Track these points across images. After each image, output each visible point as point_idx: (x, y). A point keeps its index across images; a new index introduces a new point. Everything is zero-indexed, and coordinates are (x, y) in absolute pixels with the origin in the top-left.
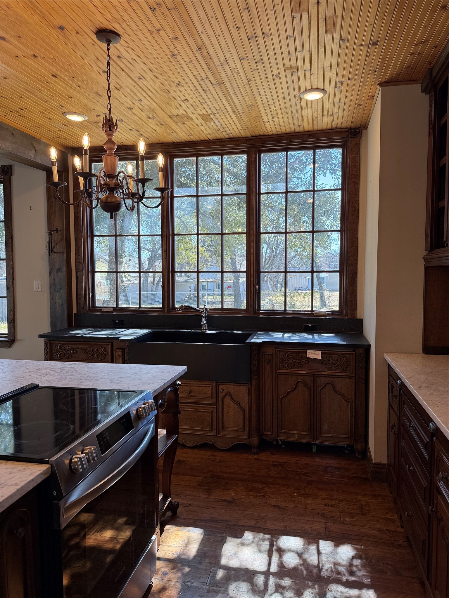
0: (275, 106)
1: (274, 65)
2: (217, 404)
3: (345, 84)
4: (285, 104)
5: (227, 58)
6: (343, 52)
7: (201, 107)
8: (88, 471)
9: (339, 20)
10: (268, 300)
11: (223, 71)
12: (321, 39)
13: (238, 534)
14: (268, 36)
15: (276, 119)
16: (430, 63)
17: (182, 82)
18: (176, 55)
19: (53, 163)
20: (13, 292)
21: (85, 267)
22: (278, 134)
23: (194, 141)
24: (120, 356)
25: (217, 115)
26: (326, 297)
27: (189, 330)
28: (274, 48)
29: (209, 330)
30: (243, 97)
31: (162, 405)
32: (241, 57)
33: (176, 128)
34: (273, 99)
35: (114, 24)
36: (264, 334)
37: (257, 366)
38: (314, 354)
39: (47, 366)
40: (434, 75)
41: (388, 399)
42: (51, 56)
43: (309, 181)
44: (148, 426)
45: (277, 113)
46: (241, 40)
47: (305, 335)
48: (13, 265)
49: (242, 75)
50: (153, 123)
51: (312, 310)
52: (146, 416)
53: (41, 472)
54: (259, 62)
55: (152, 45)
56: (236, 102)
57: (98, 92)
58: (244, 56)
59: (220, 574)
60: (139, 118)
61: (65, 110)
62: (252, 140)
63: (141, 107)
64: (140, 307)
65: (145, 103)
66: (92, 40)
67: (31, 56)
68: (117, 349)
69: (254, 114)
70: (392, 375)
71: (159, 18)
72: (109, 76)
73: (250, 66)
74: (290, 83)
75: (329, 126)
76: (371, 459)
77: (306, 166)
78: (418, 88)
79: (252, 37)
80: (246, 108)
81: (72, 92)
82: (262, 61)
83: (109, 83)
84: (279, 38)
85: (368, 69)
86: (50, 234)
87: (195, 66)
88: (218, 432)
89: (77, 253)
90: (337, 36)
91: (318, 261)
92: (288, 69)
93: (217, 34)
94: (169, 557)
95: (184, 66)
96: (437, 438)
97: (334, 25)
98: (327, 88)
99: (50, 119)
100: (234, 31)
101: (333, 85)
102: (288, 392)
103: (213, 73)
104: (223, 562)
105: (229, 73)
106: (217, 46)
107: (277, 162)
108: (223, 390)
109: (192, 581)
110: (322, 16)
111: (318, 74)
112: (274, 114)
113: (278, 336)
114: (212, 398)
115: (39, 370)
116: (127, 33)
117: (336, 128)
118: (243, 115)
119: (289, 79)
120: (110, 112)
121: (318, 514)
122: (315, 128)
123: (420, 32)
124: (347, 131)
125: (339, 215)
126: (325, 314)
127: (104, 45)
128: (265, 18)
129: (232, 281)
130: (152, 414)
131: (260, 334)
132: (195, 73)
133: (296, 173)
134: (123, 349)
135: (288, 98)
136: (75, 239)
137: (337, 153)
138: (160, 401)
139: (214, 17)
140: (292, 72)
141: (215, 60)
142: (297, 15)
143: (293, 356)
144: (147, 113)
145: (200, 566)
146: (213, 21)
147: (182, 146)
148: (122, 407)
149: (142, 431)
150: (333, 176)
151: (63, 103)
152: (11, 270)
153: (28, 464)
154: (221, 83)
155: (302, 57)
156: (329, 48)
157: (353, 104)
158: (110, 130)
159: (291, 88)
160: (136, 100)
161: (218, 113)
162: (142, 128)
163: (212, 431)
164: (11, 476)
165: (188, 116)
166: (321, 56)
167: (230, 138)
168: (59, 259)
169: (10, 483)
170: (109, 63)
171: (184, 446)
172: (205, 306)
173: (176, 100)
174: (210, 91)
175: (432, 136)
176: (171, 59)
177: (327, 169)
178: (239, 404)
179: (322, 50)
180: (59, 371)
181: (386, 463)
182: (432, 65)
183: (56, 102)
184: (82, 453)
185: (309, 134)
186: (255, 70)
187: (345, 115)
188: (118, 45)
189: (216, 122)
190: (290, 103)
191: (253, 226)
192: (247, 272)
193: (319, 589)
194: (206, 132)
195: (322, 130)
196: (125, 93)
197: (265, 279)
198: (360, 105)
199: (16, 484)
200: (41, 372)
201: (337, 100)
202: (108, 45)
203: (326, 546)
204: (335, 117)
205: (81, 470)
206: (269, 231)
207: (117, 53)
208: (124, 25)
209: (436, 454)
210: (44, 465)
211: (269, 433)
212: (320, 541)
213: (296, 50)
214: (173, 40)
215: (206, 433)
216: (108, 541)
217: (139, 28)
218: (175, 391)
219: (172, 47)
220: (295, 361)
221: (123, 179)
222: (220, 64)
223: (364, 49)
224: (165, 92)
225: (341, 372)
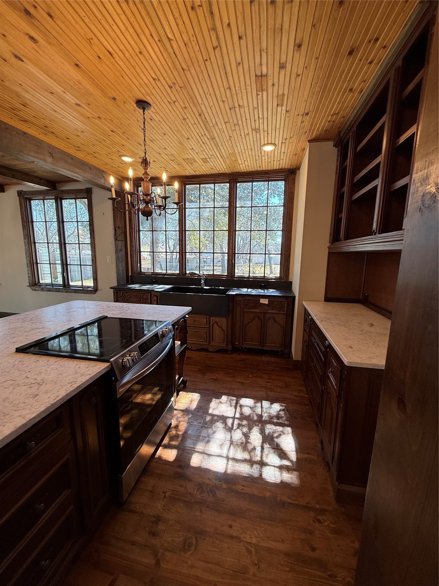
0: (246, 154)
1: (245, 127)
2: (209, 327)
3: (288, 141)
4: (252, 152)
5: (217, 122)
6: (287, 119)
7: (201, 153)
8: (133, 366)
9: (286, 97)
10: (241, 270)
11: (215, 131)
12: (274, 110)
13: (219, 397)
14: (242, 107)
15: (246, 162)
16: (339, 128)
17: (190, 137)
18: (186, 119)
19: (112, 187)
20: (96, 262)
21: (135, 249)
23: (198, 175)
24: (155, 300)
25: (211, 159)
26: (273, 268)
27: (194, 286)
28: (245, 115)
29: (205, 286)
30: (227, 148)
31: (177, 329)
32: (225, 121)
33: (187, 167)
34: (245, 149)
35: (147, 97)
36: (237, 290)
37: (232, 307)
38: (264, 301)
39: (113, 305)
40: (342, 135)
41: (304, 326)
42: (109, 118)
43: (265, 201)
44: (169, 341)
45: (247, 158)
46: (226, 110)
47: (260, 290)
48: (95, 247)
49: (226, 133)
50: (174, 163)
51: (264, 276)
52: (167, 335)
53: (105, 367)
54: (236, 125)
55: (171, 112)
56: (223, 151)
57: (139, 142)
58: (227, 120)
59: (208, 418)
60: (165, 160)
61: (120, 154)
62: (232, 175)
63: (166, 153)
64: (166, 273)
65: (168, 151)
66: (134, 107)
67: (97, 117)
68: (153, 296)
69: (233, 159)
70: (306, 313)
71: (175, 93)
72: (145, 132)
73: (231, 128)
74: (255, 139)
75: (278, 168)
76: (293, 358)
77: (264, 191)
78: (331, 143)
79: (232, 108)
80: (228, 155)
81: (124, 143)
82: (238, 124)
83: (145, 136)
84: (249, 109)
85: (302, 131)
86: (115, 230)
87: (197, 127)
88: (210, 342)
89: (131, 241)
90: (284, 108)
91: (269, 247)
92: (254, 130)
93: (211, 105)
94: (181, 409)
95: (191, 126)
96: (329, 349)
97: (283, 101)
98: (277, 144)
99: (112, 159)
100: (221, 103)
101: (280, 142)
102: (249, 322)
103: (209, 132)
104: (210, 411)
105: (218, 132)
106: (211, 114)
107: (247, 189)
108: (213, 320)
109: (193, 421)
110: (275, 94)
111: (272, 133)
112: (245, 159)
113: (244, 291)
114: (207, 325)
115: (109, 307)
116: (155, 103)
117: (281, 169)
118: (227, 160)
119: (255, 137)
120: (145, 155)
121: (262, 387)
122: (269, 169)
123: (335, 106)
124: (288, 171)
125: (281, 221)
126: (272, 278)
127: (141, 111)
128: (240, 95)
129: (221, 258)
130: (171, 334)
131: (234, 289)
132: (198, 131)
133: (258, 196)
134: (157, 297)
135: (253, 149)
136: (130, 233)
137: (281, 184)
138: (176, 327)
139: (209, 94)
140: (256, 132)
141: (209, 123)
142: (260, 93)
143: (252, 302)
144: (170, 157)
145: (198, 414)
146: (208, 96)
147: (191, 178)
148: (157, 327)
149: (165, 343)
150: (279, 198)
151: (119, 149)
152: (94, 250)
153: (98, 362)
154: (213, 139)
155: (263, 122)
156: (279, 116)
157: (292, 154)
158: (146, 166)
159: (255, 143)
160: (163, 148)
161: (212, 158)
162: (167, 166)
163: (206, 342)
164: (88, 369)
165: (194, 159)
166: (274, 122)
168: (121, 244)
169: (86, 374)
170: (144, 123)
171: (191, 349)
172: (203, 272)
173: (186, 148)
174: (207, 143)
175: (338, 174)
176: (183, 122)
177: (276, 194)
178: (222, 328)
179: (274, 117)
180: (120, 308)
181: (300, 360)
182: (341, 129)
183: (114, 148)
184: (129, 356)
185: (266, 172)
186: (234, 130)
187: (287, 161)
188: (150, 111)
189: (211, 163)
190: (255, 152)
191: (232, 226)
192: (228, 253)
193: (261, 426)
194: (205, 170)
195: (273, 170)
196: (156, 144)
197: (240, 257)
198: (296, 154)
199: (90, 374)
200: (110, 308)
201: (283, 151)
202: (144, 111)
203: (266, 404)
204: (281, 161)
205: (128, 366)
206: (242, 230)
207: (150, 117)
208: (153, 97)
209: (328, 358)
210: (107, 363)
211: (238, 343)
212: (263, 401)
213: (259, 117)
214: (184, 109)
215: (203, 343)
216: (148, 400)
217: (162, 100)
218: (185, 321)
219: (183, 114)
220: (254, 305)
221: (154, 197)
222: (212, 126)
223: (300, 118)
224: (180, 143)
225: (279, 311)
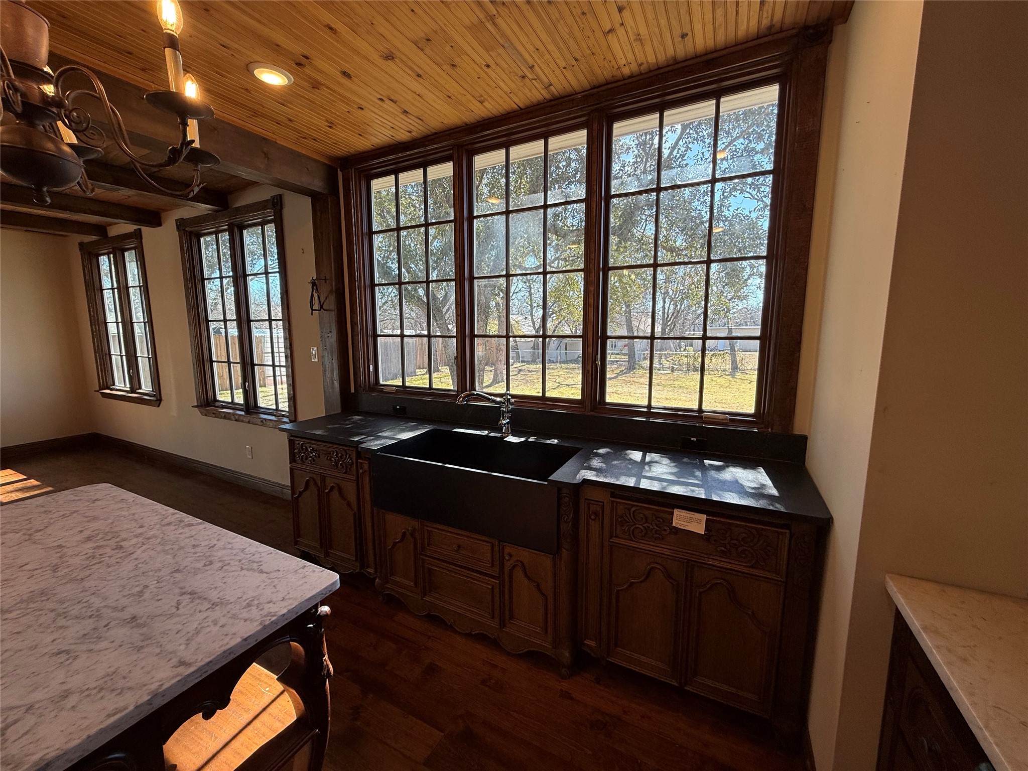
2: (501, 577)
20: (292, 360)
21: (362, 329)
22: (642, 74)
23: (496, 117)
24: (365, 471)
27: (485, 433)
37: (571, 524)
38: (690, 521)
48: (289, 327)
51: (699, 411)
62: (593, 95)
64: (431, 388)
68: (362, 458)
86: (314, 285)
88: (503, 623)
89: (353, 310)
108: (511, 555)
114: (492, 566)
124: (797, 36)
136: (349, 291)
143: (644, 515)
147: (479, 129)
152: (288, 331)
163: (492, 618)
167: (555, 100)
168: (330, 319)
178: (539, 587)
185: (707, 61)
191: (595, 256)
192: (585, 337)
195: (736, 45)
211: (594, 644)
215: (483, 620)
220: (649, 527)
225: (752, 567)
